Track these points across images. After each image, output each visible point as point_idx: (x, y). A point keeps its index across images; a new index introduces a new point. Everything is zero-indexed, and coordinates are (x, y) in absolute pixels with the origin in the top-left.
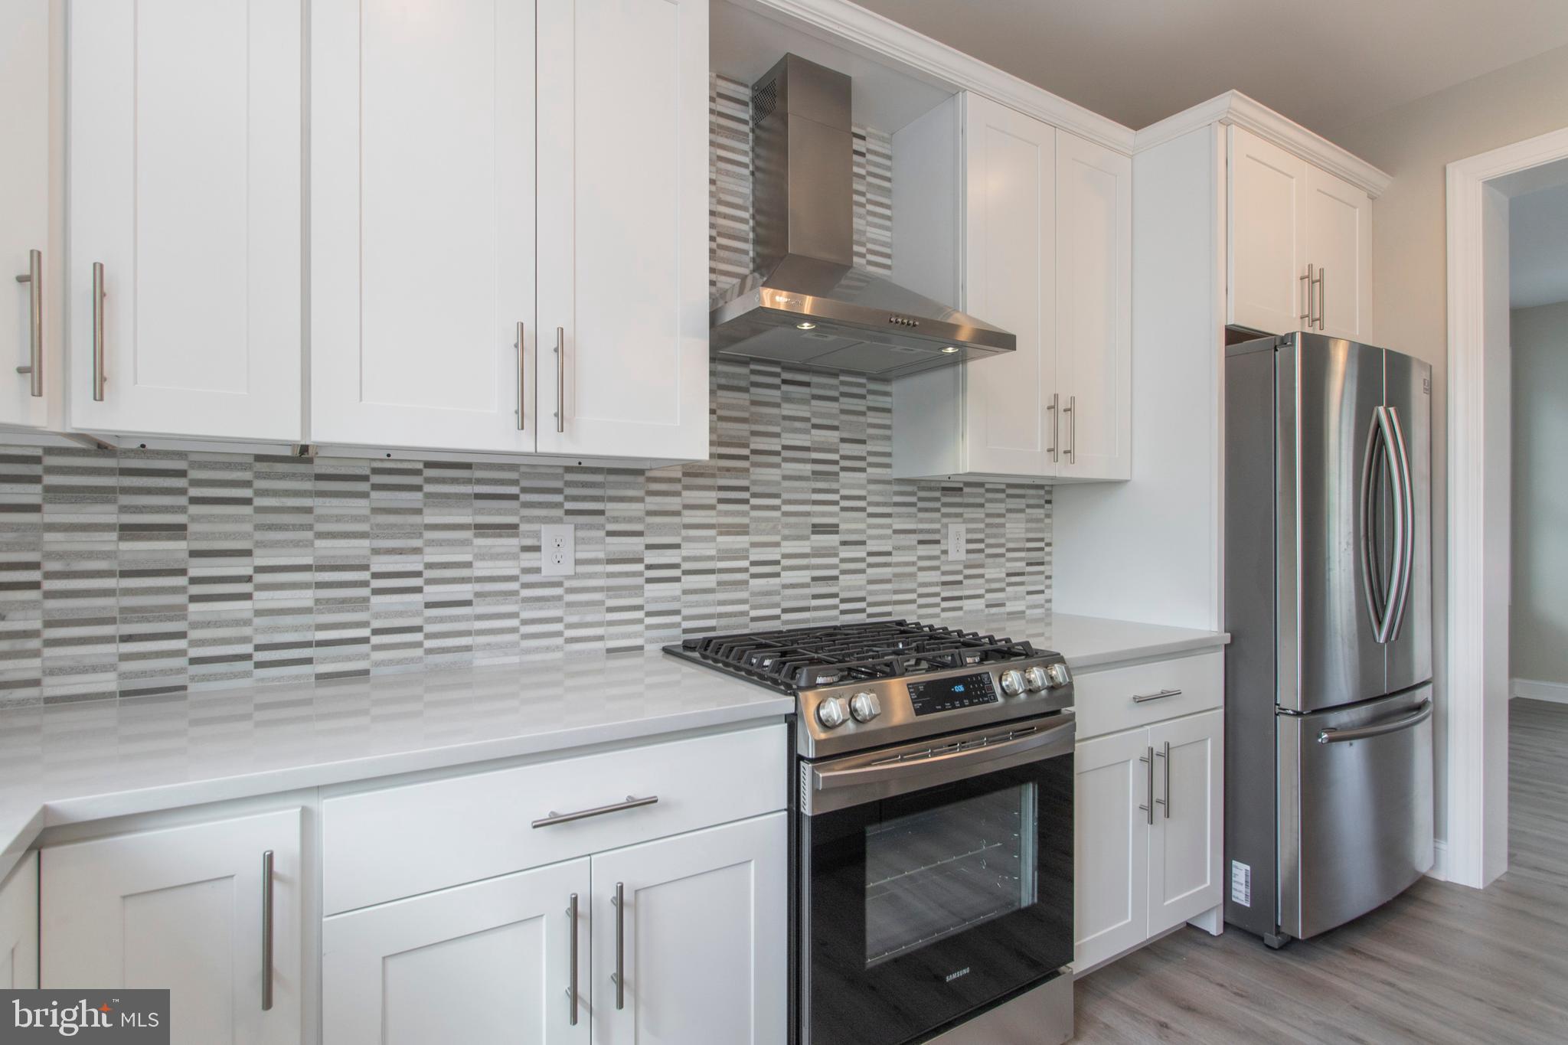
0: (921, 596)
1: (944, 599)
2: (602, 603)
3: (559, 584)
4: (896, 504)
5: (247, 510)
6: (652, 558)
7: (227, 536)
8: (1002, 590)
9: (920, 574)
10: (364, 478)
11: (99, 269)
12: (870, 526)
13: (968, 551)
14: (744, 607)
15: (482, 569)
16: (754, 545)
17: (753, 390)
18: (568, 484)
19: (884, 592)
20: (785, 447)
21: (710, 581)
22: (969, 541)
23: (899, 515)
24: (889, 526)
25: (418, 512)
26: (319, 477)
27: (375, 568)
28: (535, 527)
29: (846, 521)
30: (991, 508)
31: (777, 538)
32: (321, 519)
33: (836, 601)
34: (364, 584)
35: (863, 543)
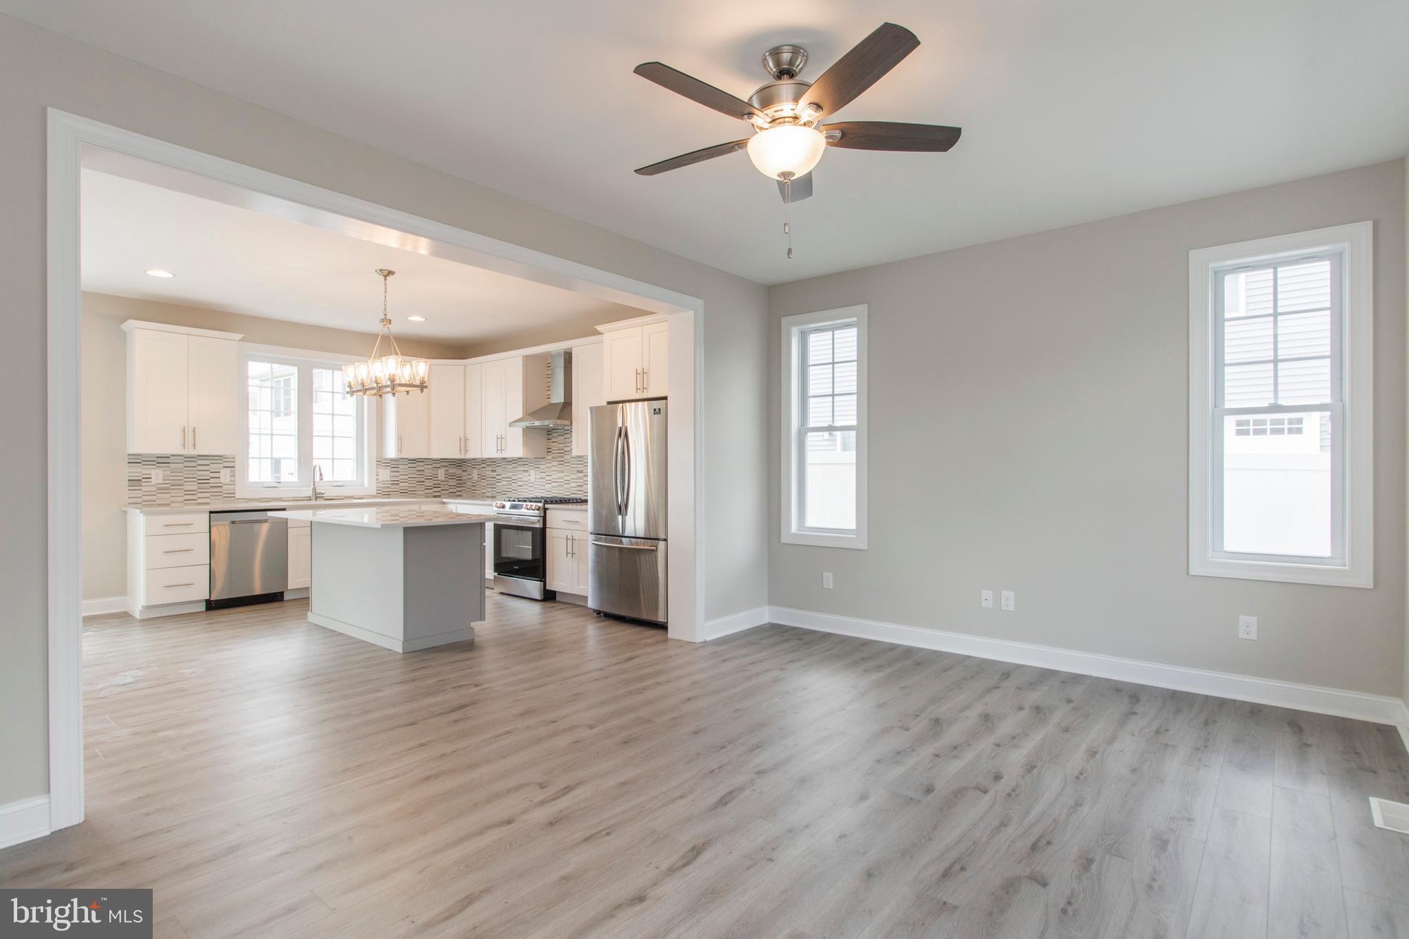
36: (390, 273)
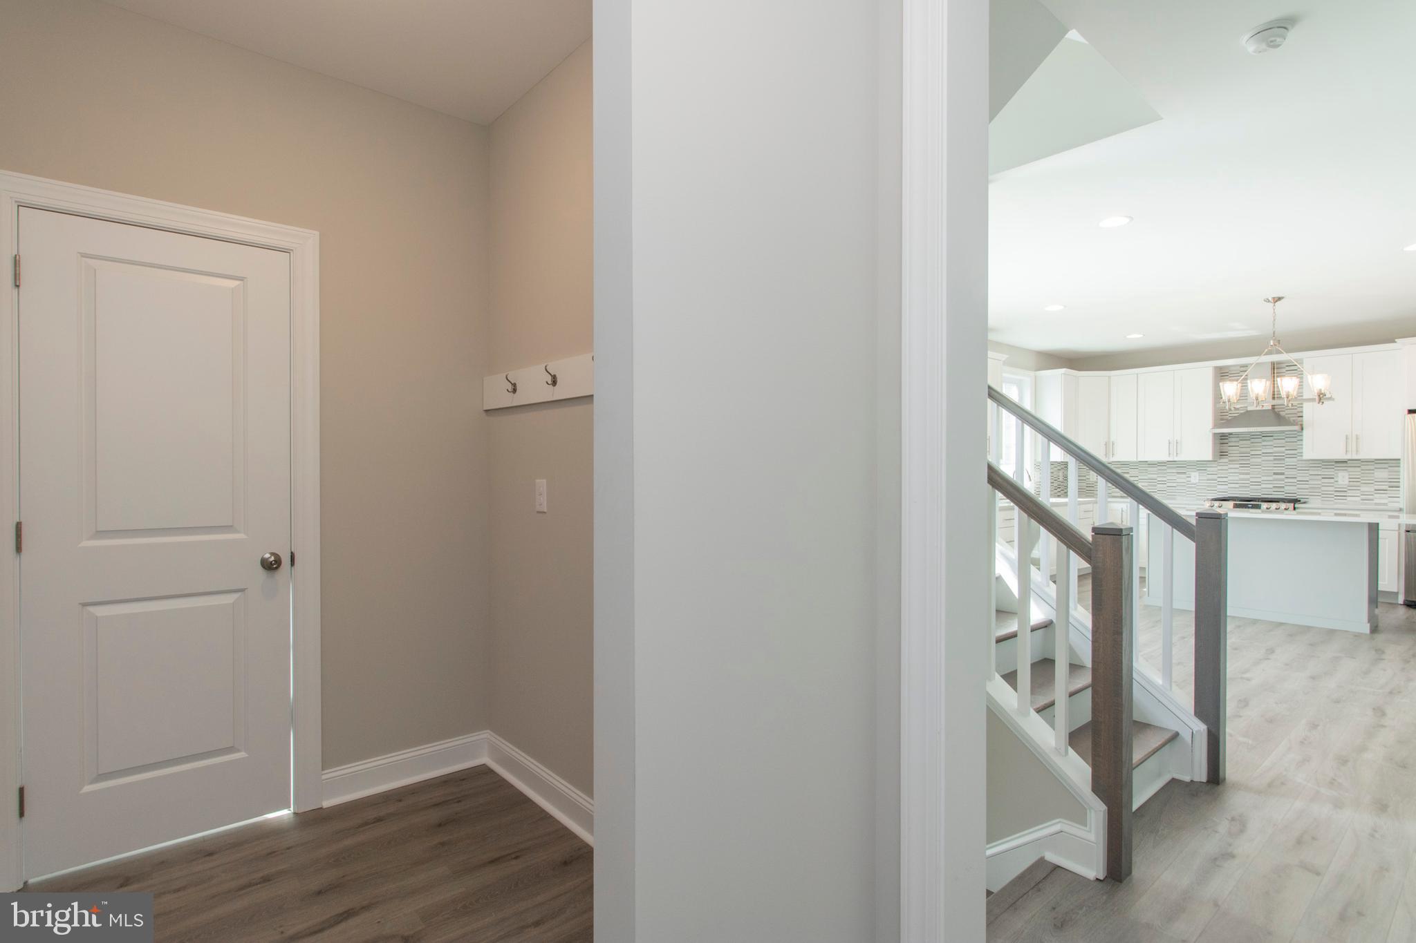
4: (1311, 467)
11: (1113, 442)
12: (1299, 473)
20: (1263, 453)
23: (1313, 470)
24: (1308, 473)
26: (1149, 464)
30: (1364, 467)
36: (1279, 299)
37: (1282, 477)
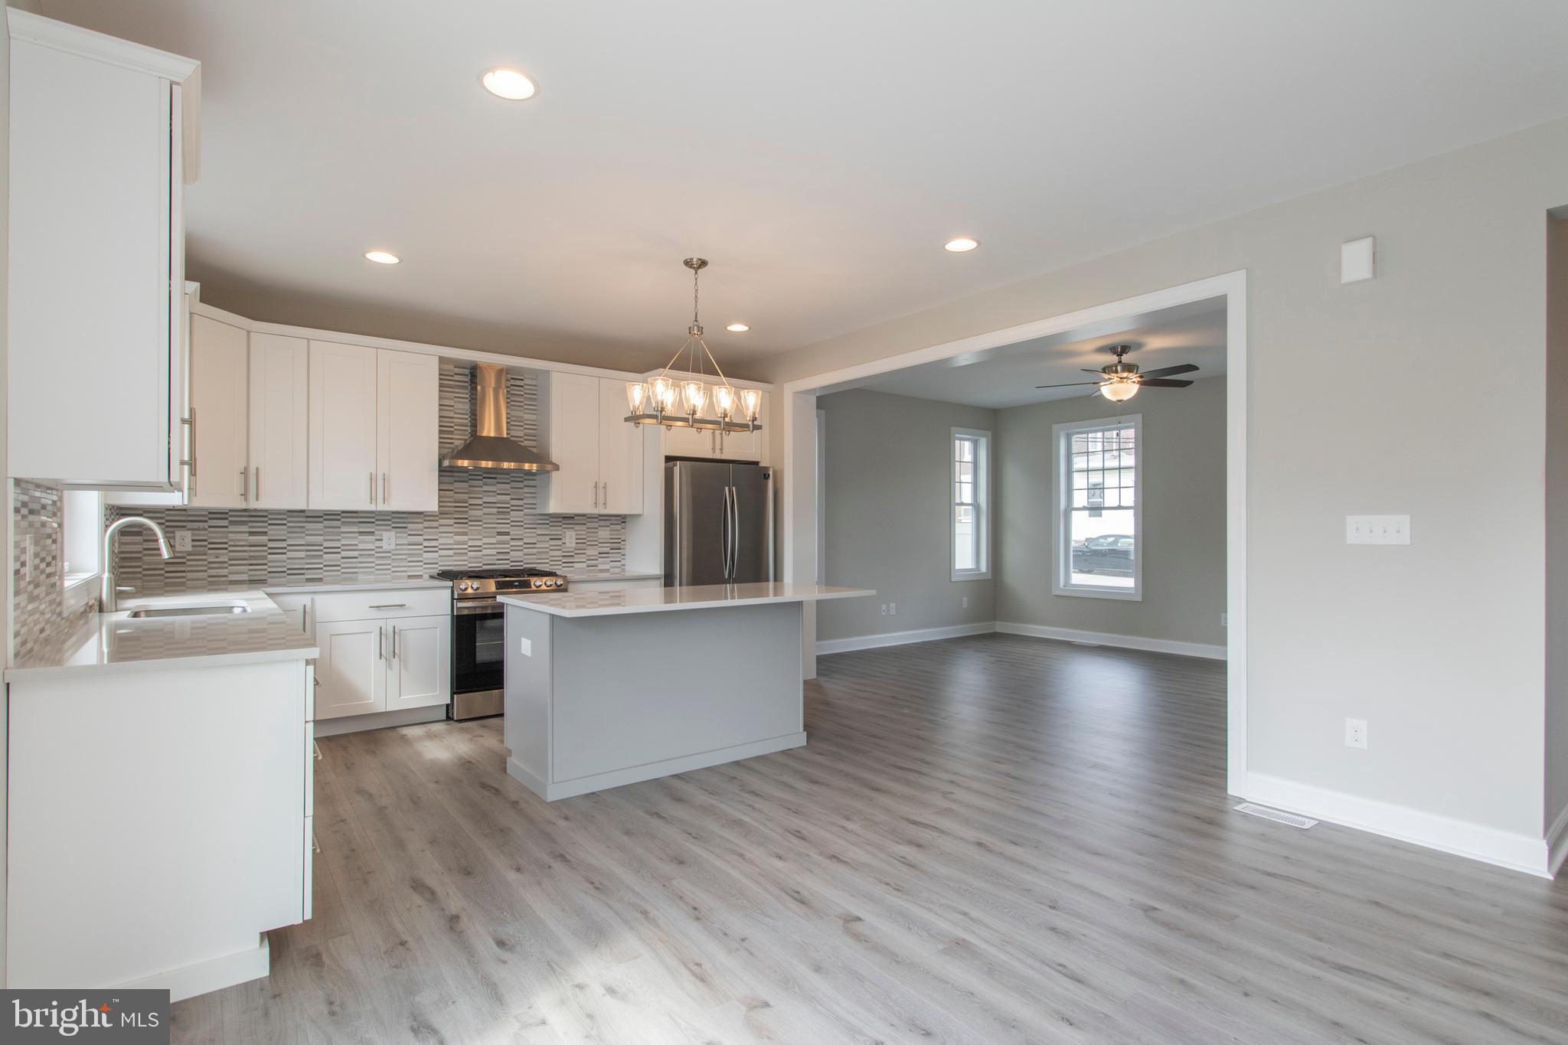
0: (551, 561)
1: (563, 563)
2: (406, 559)
3: (390, 552)
4: (539, 524)
5: (285, 527)
6: (426, 544)
7: (279, 535)
8: (597, 560)
9: (551, 552)
10: (322, 517)
11: (257, 469)
12: (525, 533)
13: (577, 543)
14: (466, 563)
15: (361, 546)
16: (470, 539)
17: (470, 481)
18: (393, 518)
19: (534, 559)
20: (484, 503)
21: (451, 552)
22: (577, 539)
23: (540, 528)
24: (535, 533)
25: (339, 527)
26: (307, 517)
27: (324, 546)
28: (380, 532)
29: (513, 530)
30: (589, 525)
31: (481, 537)
32: (308, 530)
33: (509, 562)
34: (321, 550)
35: (522, 539)
36: (703, 263)
37: (507, 538)
